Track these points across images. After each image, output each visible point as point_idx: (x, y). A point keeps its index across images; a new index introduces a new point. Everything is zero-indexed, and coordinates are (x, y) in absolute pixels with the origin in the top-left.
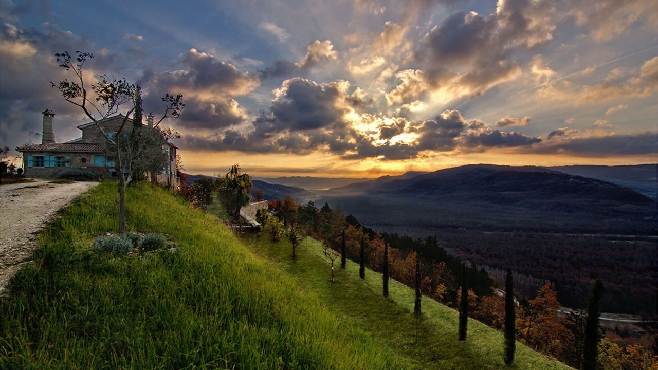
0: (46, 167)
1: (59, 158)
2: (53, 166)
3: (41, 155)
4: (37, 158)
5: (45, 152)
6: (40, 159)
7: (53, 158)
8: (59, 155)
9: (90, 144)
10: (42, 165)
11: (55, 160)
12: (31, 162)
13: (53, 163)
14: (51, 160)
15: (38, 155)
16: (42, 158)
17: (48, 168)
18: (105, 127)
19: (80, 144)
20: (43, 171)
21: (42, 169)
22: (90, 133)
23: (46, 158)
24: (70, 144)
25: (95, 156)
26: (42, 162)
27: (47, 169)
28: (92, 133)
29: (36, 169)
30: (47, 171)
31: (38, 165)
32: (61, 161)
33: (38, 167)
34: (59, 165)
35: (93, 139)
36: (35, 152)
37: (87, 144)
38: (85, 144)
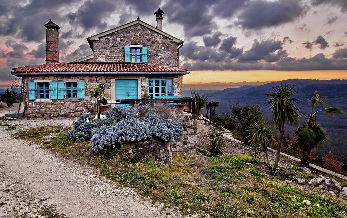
0: (52, 100)
1: (69, 84)
2: (62, 98)
3: (46, 81)
4: (41, 85)
5: (52, 75)
6: (44, 86)
7: (62, 85)
8: (70, 80)
9: (103, 63)
10: (47, 97)
11: (65, 87)
12: (34, 92)
13: (62, 92)
14: (59, 88)
15: (41, 81)
16: (47, 84)
17: (55, 100)
18: (120, 37)
19: (91, 63)
20: (49, 106)
21: (48, 103)
22: (102, 47)
23: (53, 86)
24: (80, 63)
25: (115, 80)
26: (47, 91)
27: (55, 103)
28: (105, 47)
29: (40, 103)
30: (54, 106)
31: (42, 96)
32: (72, 88)
33: (42, 100)
34: (69, 96)
35: (106, 56)
36: (37, 76)
37: (100, 63)
38: (97, 63)
